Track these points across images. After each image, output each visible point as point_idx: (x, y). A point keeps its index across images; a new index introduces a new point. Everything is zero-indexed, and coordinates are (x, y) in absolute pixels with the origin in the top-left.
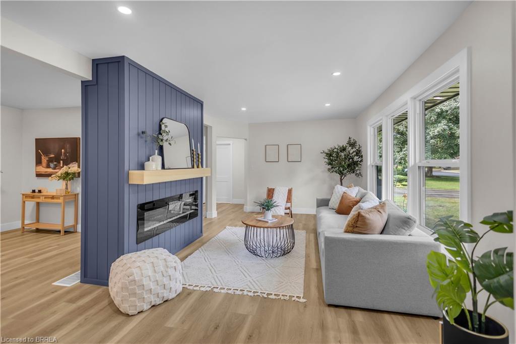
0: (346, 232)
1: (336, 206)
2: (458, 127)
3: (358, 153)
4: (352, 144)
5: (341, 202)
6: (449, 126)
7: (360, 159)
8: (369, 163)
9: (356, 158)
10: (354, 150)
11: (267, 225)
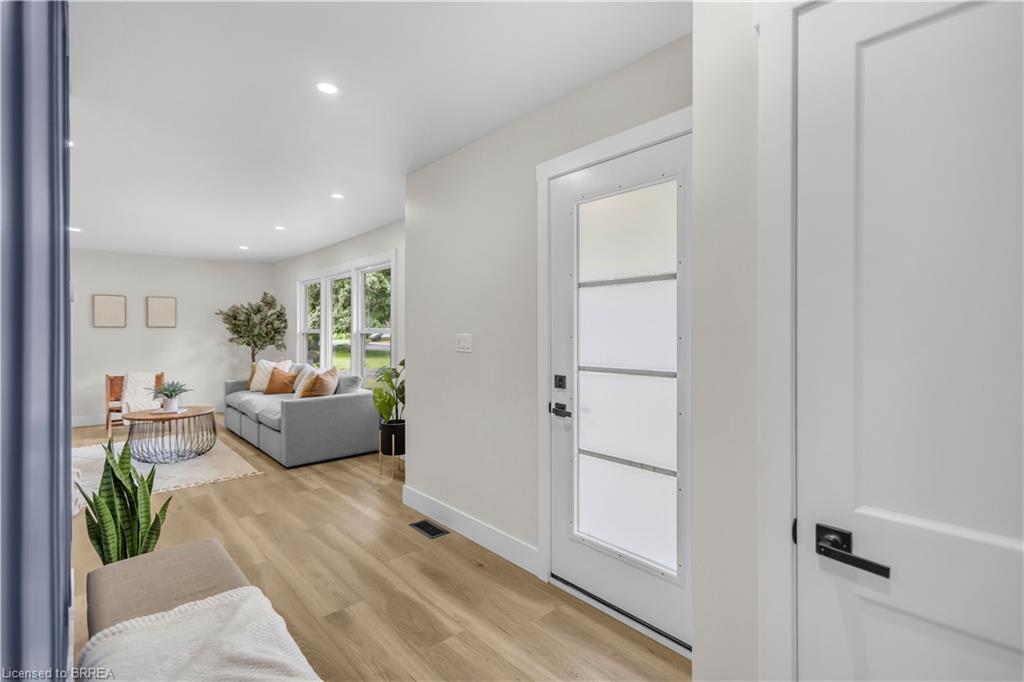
0: (303, 397)
1: (264, 386)
2: (389, 280)
3: (280, 316)
4: (269, 303)
5: (272, 380)
6: (379, 277)
7: (283, 325)
8: (298, 331)
9: (277, 324)
10: (272, 311)
11: (175, 416)
